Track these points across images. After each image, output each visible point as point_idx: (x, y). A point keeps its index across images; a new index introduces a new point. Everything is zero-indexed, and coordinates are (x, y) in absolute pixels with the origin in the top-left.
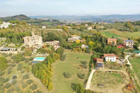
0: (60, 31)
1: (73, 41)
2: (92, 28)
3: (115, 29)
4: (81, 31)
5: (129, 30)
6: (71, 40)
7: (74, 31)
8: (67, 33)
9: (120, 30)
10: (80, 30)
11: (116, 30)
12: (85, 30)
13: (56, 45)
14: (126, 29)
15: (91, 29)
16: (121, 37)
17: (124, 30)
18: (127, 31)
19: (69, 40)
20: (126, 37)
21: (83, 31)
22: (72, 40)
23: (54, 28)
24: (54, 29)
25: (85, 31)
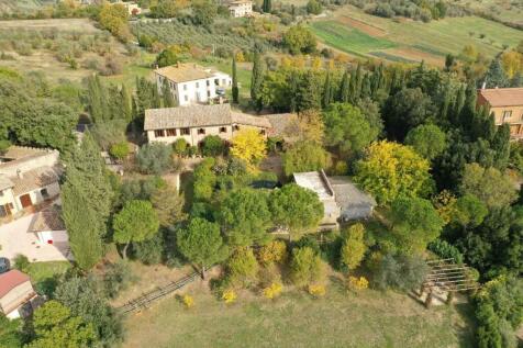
0: (76, 37)
1: (193, 139)
2: (254, 9)
3: (355, 8)
4: (201, 28)
5: (417, 13)
6: (172, 132)
7: (161, 31)
8: (123, 41)
9: (376, 13)
10: (197, 22)
11: (359, 15)
12: (219, 20)
13: (26, 200)
14: (404, 8)
15: (250, 11)
16: (392, 46)
17: (398, 14)
18: (407, 15)
19: (159, 133)
20: (416, 47)
21: (212, 27)
22: (186, 131)
23: (40, 16)
24: (40, 24)
25: (222, 26)
